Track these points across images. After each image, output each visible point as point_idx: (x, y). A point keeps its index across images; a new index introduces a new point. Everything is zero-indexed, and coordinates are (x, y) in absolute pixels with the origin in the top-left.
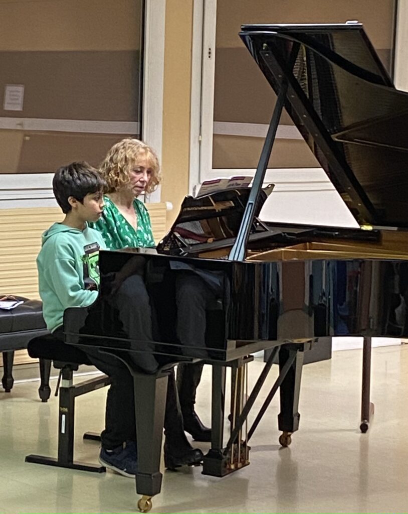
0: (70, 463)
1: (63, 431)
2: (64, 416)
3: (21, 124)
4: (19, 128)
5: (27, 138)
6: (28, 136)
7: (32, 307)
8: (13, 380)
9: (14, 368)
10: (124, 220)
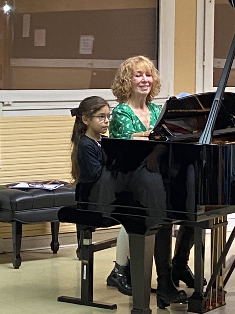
0: (91, 302)
1: (85, 278)
2: (85, 267)
3: (91, 64)
4: (90, 66)
5: (95, 74)
6: (95, 72)
7: (70, 189)
8: (59, 245)
9: (59, 236)
10: (138, 120)
